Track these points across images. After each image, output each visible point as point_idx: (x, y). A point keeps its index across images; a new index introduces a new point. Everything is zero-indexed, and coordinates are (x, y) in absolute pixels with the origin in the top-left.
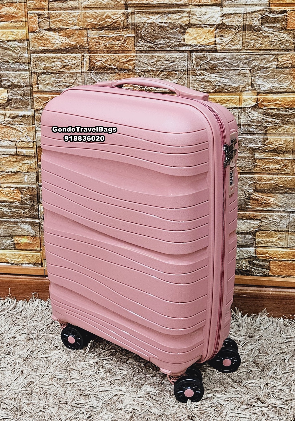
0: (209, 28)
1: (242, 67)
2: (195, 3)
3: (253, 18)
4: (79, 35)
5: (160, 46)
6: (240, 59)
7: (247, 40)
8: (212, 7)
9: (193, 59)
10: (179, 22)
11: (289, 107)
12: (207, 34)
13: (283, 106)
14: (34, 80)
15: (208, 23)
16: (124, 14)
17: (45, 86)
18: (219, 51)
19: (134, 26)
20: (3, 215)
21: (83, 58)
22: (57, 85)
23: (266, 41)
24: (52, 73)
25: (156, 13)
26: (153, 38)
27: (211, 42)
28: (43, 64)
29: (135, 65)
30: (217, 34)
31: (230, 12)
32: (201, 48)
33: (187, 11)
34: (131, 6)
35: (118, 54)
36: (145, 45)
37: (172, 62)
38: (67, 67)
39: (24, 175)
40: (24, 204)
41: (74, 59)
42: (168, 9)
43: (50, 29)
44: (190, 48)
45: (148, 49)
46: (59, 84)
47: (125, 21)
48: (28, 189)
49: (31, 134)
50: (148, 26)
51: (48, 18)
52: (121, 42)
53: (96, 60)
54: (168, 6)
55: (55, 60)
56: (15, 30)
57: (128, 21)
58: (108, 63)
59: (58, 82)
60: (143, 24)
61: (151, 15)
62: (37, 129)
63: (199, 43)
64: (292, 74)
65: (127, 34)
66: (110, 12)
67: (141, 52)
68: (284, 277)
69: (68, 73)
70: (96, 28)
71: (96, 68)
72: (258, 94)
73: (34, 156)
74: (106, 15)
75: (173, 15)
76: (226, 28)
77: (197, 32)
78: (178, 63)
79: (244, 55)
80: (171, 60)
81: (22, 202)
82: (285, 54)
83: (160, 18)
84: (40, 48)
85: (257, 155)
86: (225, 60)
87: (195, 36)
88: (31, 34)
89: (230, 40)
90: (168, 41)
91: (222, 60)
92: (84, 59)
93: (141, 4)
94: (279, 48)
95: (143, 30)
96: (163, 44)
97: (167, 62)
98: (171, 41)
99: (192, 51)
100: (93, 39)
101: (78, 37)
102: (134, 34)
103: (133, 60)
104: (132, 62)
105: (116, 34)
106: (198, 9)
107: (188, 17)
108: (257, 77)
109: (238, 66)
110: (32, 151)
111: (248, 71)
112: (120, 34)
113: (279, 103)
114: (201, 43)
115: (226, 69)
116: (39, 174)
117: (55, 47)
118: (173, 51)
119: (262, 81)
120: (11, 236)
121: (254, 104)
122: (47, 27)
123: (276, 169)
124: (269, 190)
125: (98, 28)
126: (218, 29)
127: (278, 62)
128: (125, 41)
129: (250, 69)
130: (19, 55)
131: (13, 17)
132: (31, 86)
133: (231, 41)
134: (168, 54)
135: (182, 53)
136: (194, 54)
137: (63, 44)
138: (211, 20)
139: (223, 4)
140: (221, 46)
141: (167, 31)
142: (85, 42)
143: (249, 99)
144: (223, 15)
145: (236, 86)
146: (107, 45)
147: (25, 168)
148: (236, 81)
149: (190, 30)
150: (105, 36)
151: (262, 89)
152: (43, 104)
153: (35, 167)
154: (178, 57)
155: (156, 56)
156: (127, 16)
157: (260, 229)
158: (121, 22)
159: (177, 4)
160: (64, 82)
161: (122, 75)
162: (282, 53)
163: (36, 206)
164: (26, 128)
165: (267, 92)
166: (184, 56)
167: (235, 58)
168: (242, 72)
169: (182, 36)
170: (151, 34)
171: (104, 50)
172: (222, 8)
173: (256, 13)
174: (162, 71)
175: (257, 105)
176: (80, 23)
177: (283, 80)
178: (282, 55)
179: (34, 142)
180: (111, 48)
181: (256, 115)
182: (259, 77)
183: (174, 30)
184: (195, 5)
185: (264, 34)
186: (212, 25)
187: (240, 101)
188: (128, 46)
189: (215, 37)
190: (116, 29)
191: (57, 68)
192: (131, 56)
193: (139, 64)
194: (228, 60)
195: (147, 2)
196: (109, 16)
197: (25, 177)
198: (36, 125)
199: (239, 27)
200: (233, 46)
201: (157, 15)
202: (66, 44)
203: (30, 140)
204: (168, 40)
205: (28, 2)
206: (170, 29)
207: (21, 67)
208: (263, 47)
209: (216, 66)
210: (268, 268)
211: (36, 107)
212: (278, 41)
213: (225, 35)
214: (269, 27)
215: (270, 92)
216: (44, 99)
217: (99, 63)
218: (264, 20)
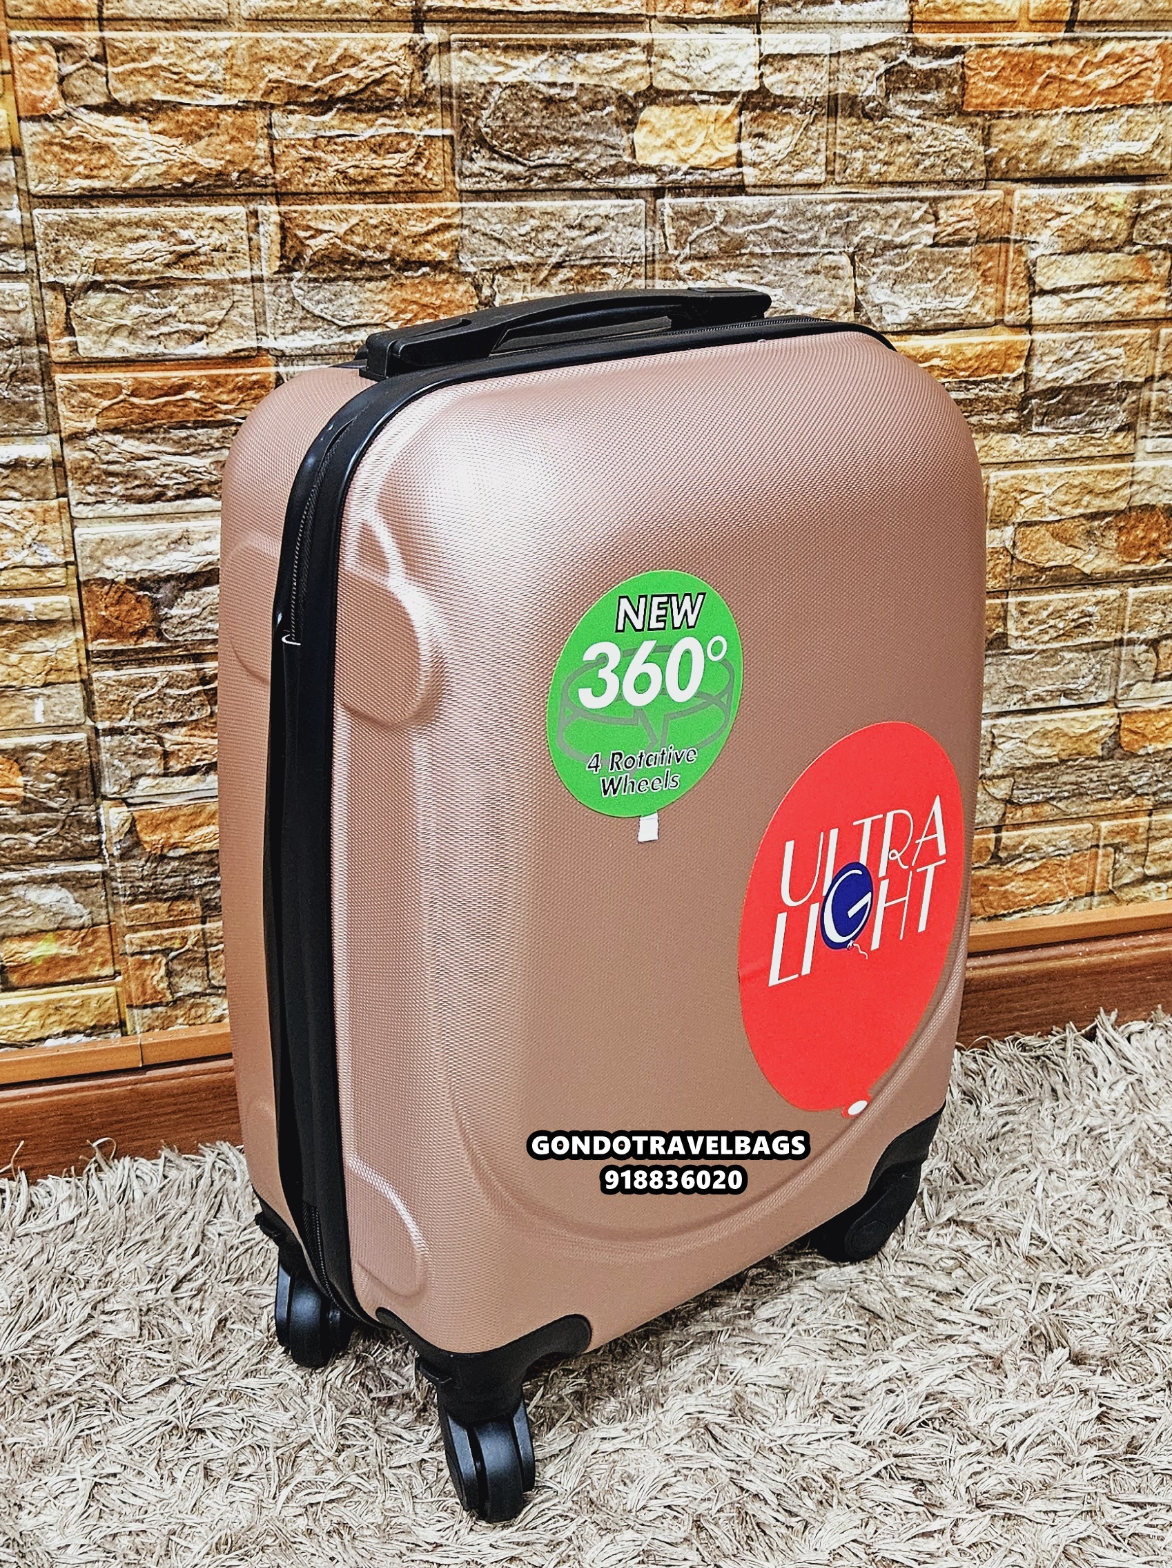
0: (719, 107)
1: (824, 246)
2: (668, 13)
3: (861, 72)
4: (233, 132)
5: (546, 173)
6: (818, 218)
7: (839, 150)
8: (724, 30)
9: (666, 218)
10: (615, 82)
11: (969, 376)
12: (712, 127)
13: (951, 373)
14: (55, 321)
15: (715, 89)
16: (411, 48)
17: (104, 337)
18: (749, 190)
19: (450, 96)
21: (253, 221)
22: (156, 333)
23: (900, 155)
24: (129, 284)
25: (530, 47)
26: (524, 144)
27: (725, 159)
28: (88, 250)
29: (457, 247)
30: (743, 129)
31: (786, 50)
32: (689, 178)
33: (643, 43)
34: (435, 16)
35: (393, 206)
36: (494, 171)
37: (591, 234)
38: (193, 261)
39: (31, 698)
40: (37, 810)
41: (219, 225)
42: (575, 32)
43: (111, 108)
44: (653, 178)
45: (505, 185)
46: (165, 329)
47: (417, 77)
48: (51, 750)
49: (53, 532)
50: (504, 96)
51: (101, 59)
52: (404, 158)
53: (309, 228)
54: (572, 22)
55: (141, 232)
57: (426, 75)
58: (357, 240)
59: (156, 323)
60: (482, 90)
61: (512, 54)
62: (78, 511)
63: (684, 161)
64: (979, 264)
65: (426, 127)
66: (354, 39)
67: (478, 195)
69: (199, 282)
70: (303, 104)
71: (311, 260)
73: (68, 622)
74: (339, 51)
75: (593, 55)
76: (774, 106)
77: (678, 121)
78: (614, 234)
79: (833, 201)
80: (587, 223)
81: (26, 805)
82: (960, 197)
83: (544, 66)
84: (74, 185)
86: (772, 222)
87: (671, 134)
88: (28, 127)
89: (790, 149)
90: (577, 155)
91: (763, 221)
92: (257, 225)
93: (473, 10)
94: (942, 177)
95: (486, 113)
96: (560, 166)
97: (575, 233)
98: (587, 153)
99: (658, 193)
100: (294, 146)
101: (233, 140)
102: (452, 126)
103: (448, 227)
104: (449, 235)
105: (382, 127)
106: (678, 34)
107: (644, 64)
108: (874, 279)
109: (813, 241)
110: (63, 603)
111: (845, 260)
112: (397, 126)
113: (942, 364)
114: (693, 162)
115: (773, 254)
116: (95, 686)
117: (135, 179)
118: (594, 190)
119: (889, 292)
122: (98, 99)
125: (310, 104)
126: (747, 109)
127: (936, 226)
128: (419, 155)
129: (851, 250)
132: (41, 340)
133: (793, 153)
134: (579, 203)
135: (625, 198)
136: (668, 200)
137: (171, 167)
138: (723, 76)
139: (763, 19)
140: (756, 172)
141: (571, 116)
142: (263, 161)
144: (765, 60)
145: (809, 310)
146: (351, 171)
147: (32, 667)
148: (806, 296)
149: (651, 114)
150: (339, 136)
151: (890, 319)
152: (97, 410)
153: (74, 661)
154: (613, 212)
155: (534, 210)
156: (422, 56)
158: (401, 81)
159: (607, 15)
160: (183, 319)
161: (414, 285)
162: (949, 192)
163: (87, 813)
164: (31, 511)
165: (905, 327)
166: (632, 209)
167: (803, 214)
168: (827, 264)
169: (624, 133)
170: (516, 129)
171: (341, 188)
172: (759, 32)
173: (869, 55)
174: (559, 266)
176: (239, 83)
177: (954, 286)
178: (950, 202)
179: (67, 564)
180: (364, 181)
182: (879, 280)
183: (599, 114)
184: (669, 20)
185: (896, 130)
186: (726, 96)
188: (429, 176)
189: (739, 140)
190: (382, 106)
191: (152, 264)
192: (442, 210)
193: (475, 241)
194: (782, 222)
195: (496, 6)
196: (351, 57)
197: (34, 704)
198: (74, 497)
199: (816, 103)
200: (798, 169)
201: (536, 54)
202: (184, 165)
203: (50, 559)
204: (578, 148)
206: (584, 108)
208: (892, 173)
209: (741, 244)
211: (68, 426)
212: (937, 154)
213: (771, 133)
214: (910, 104)
215: (915, 329)
216: (103, 390)
217: (320, 242)
218: (896, 78)
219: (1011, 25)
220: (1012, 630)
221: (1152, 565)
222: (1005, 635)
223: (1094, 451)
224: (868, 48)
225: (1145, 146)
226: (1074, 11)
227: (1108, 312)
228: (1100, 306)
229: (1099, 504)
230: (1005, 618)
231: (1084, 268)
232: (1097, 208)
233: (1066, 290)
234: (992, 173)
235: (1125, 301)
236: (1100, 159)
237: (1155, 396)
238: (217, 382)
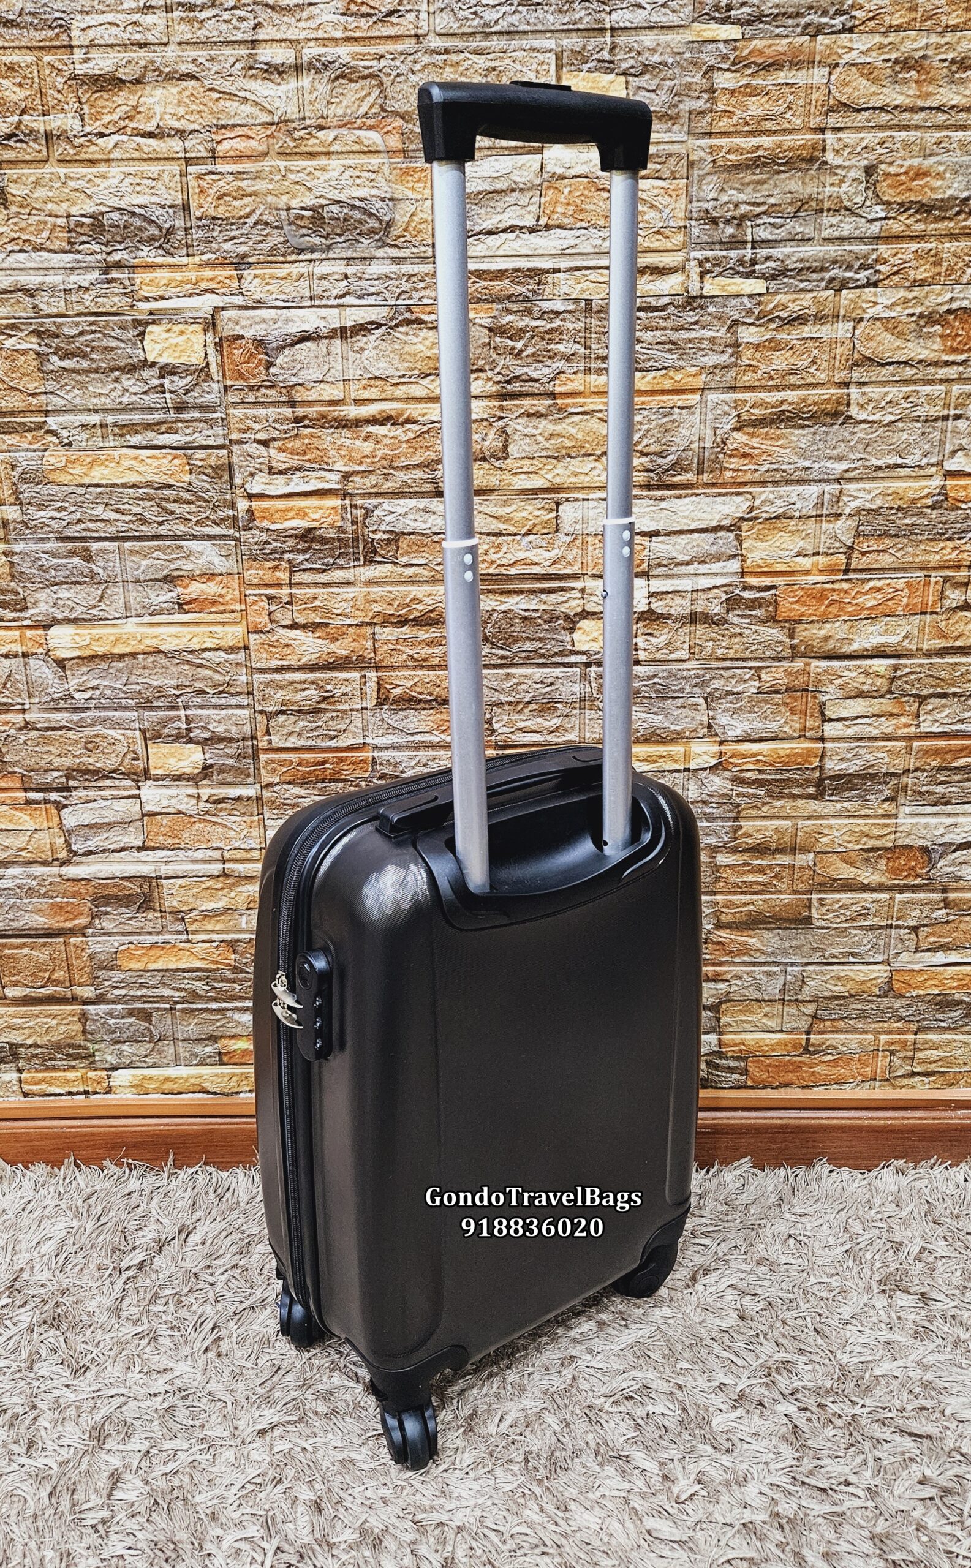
1: (688, 693)
2: (595, 572)
3: (711, 600)
4: (354, 637)
5: (523, 655)
6: (684, 678)
7: (697, 641)
9: (591, 679)
10: (563, 608)
11: (782, 766)
13: (770, 764)
14: (261, 729)
17: (285, 737)
18: (643, 663)
20: (195, 996)
21: (363, 680)
22: (311, 735)
23: (736, 644)
24: (299, 711)
25: (515, 592)
26: (510, 641)
28: (279, 695)
30: (638, 631)
31: (664, 589)
33: (580, 588)
35: (437, 672)
36: (493, 654)
37: (547, 686)
38: (331, 700)
39: (239, 915)
40: (240, 973)
41: (345, 683)
42: (540, 583)
43: (294, 626)
44: (584, 657)
45: (499, 661)
46: (316, 733)
48: (250, 943)
49: (255, 833)
50: (499, 616)
51: (290, 603)
52: (444, 649)
53: (391, 683)
54: (540, 578)
55: (306, 686)
56: (218, 629)
58: (418, 689)
59: (311, 730)
60: (489, 613)
61: (505, 595)
62: (268, 822)
64: (788, 704)
66: (420, 590)
68: (776, 1088)
69: (334, 711)
70: (391, 623)
71: (393, 700)
72: (721, 743)
73: (259, 878)
74: (411, 596)
75: (550, 595)
76: (658, 618)
77: (598, 627)
78: (561, 686)
79: (693, 669)
80: (545, 681)
81: (236, 970)
82: (774, 667)
83: (523, 601)
84: (274, 663)
85: (721, 859)
86: (656, 680)
87: (595, 634)
88: (252, 636)
89: (666, 642)
90: (540, 645)
91: (650, 680)
92: (365, 682)
94: (762, 656)
95: (489, 625)
96: (531, 651)
97: (538, 686)
98: (546, 645)
99: (588, 665)
100: (386, 643)
101: (354, 641)
105: (433, 633)
106: (600, 583)
107: (579, 599)
108: (719, 711)
109: (682, 690)
111: (701, 701)
112: (442, 632)
113: (763, 759)
115: (656, 697)
117: (304, 660)
118: (550, 664)
119: (729, 718)
120: (213, 1039)
121: (714, 762)
122: (288, 622)
123: (758, 883)
124: (745, 923)
125: (395, 623)
126: (641, 620)
127: (759, 682)
129: (705, 695)
130: (227, 678)
131: (214, 603)
132: (253, 737)
133: (669, 644)
134: (541, 670)
135: (568, 668)
136: (593, 668)
137: (322, 654)
139: (651, 574)
140: (647, 654)
141: (537, 626)
142: (369, 651)
143: (704, 752)
144: (651, 595)
145: (678, 728)
146: (415, 655)
147: (241, 899)
148: (677, 720)
149: (584, 624)
150: (410, 638)
151: (730, 733)
152: (280, 773)
154: (560, 675)
155: (515, 674)
157: (727, 999)
159: (558, 575)
160: (325, 728)
162: (767, 664)
164: (244, 822)
165: (739, 738)
166: (572, 673)
167: (675, 676)
168: (690, 703)
169: (568, 634)
170: (506, 633)
171: (409, 664)
172: (650, 580)
173: (716, 591)
174: (529, 702)
175: (720, 763)
176: (359, 613)
177: (771, 716)
178: (768, 670)
179: (262, 849)
180: (422, 660)
181: (719, 783)
182: (723, 712)
183: (552, 624)
184: (594, 576)
185: (733, 631)
187: (687, 757)
189: (637, 637)
190: (432, 623)
191: (311, 702)
194: (662, 680)
196: (417, 599)
197: (243, 919)
198: (267, 815)
199: (683, 617)
200: (671, 652)
201: (518, 595)
202: (329, 653)
203: (253, 846)
204: (540, 643)
205: (247, 574)
206: (545, 622)
207: (233, 702)
208: (731, 654)
209: (638, 692)
210: (745, 1072)
211: (265, 780)
212: (760, 643)
213: (656, 633)
214: (742, 616)
215: (746, 739)
216: (282, 762)
217: (398, 691)
218: (733, 603)
219: (807, 572)
220: (815, 914)
221: (910, 881)
222: (810, 917)
223: (869, 812)
224: (715, 587)
225: (898, 638)
226: (848, 564)
227: (875, 732)
228: (870, 729)
229: (872, 843)
230: (810, 907)
231: (858, 707)
232: (866, 673)
233: (846, 719)
234: (795, 653)
235: (887, 726)
236: (868, 646)
237: (910, 781)
238: (341, 760)
